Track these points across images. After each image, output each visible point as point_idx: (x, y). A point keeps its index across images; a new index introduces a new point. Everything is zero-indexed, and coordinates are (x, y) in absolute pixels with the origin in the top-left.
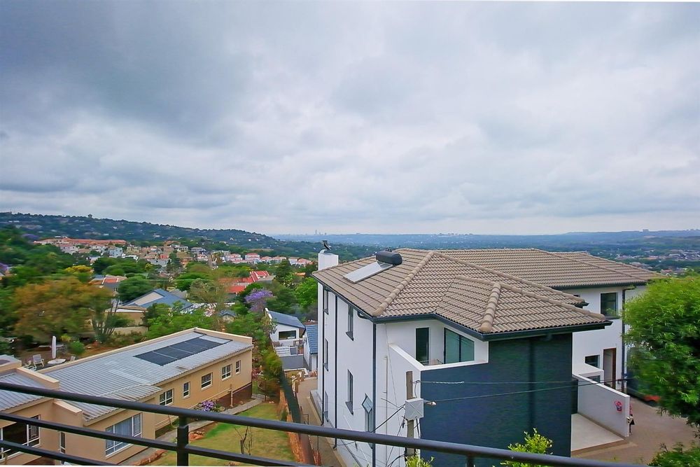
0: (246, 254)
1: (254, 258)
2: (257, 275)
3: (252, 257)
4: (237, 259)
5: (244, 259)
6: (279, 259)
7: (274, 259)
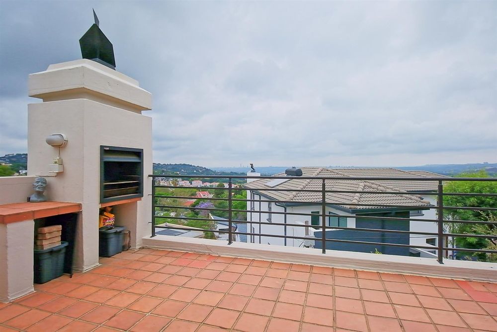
0: (193, 180)
1: (198, 183)
2: (201, 194)
3: (197, 183)
4: (186, 183)
5: (191, 184)
6: (215, 184)
7: (212, 184)
